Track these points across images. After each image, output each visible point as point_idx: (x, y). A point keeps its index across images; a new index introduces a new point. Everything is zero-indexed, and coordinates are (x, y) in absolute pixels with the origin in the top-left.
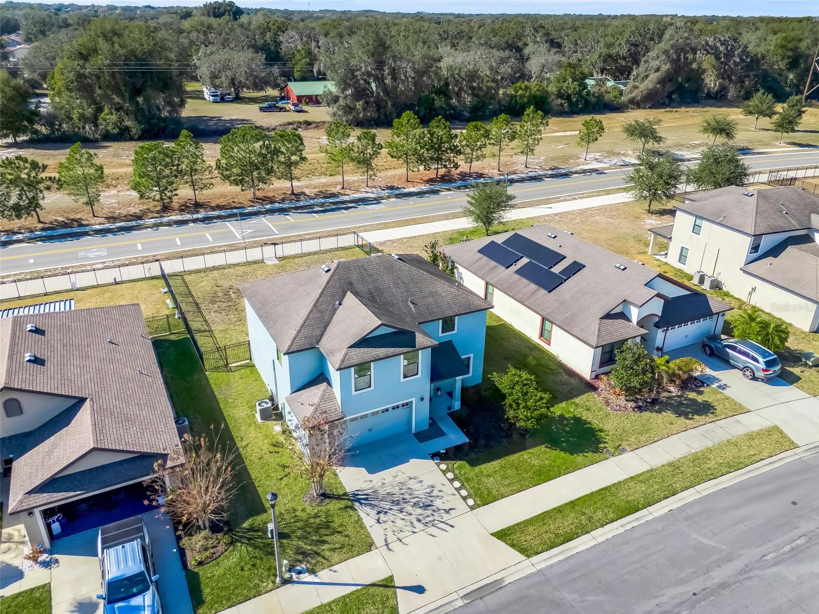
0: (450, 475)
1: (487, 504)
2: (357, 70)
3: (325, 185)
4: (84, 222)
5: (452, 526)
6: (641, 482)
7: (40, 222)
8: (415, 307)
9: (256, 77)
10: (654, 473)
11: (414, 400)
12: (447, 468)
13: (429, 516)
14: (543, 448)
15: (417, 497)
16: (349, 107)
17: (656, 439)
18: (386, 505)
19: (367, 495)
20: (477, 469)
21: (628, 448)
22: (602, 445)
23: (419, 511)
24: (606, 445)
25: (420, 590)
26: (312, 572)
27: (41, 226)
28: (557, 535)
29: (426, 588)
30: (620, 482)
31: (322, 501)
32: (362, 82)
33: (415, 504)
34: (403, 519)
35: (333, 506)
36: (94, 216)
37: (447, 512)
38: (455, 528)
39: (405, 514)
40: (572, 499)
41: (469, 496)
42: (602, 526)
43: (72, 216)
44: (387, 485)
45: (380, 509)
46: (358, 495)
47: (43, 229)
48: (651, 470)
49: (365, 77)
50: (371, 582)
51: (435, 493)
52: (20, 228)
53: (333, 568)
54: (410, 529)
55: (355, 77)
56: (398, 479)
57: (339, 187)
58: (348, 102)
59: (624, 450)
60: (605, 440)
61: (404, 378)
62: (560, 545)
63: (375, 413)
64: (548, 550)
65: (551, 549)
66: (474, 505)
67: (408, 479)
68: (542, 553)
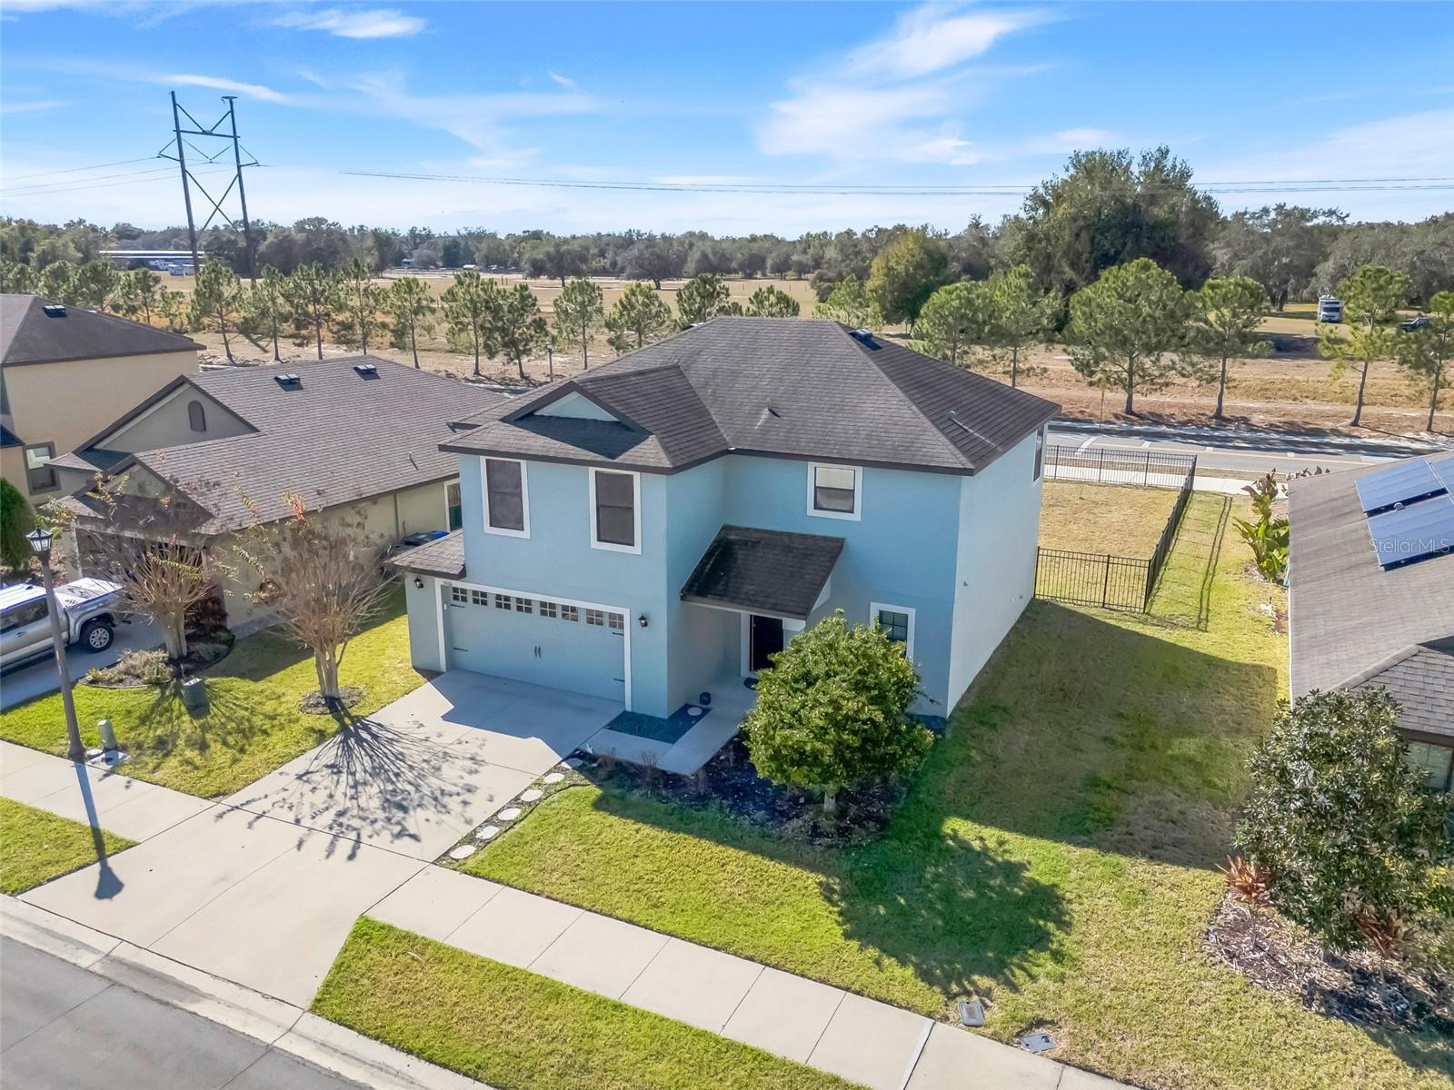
0: (533, 795)
1: (475, 875)
8: (767, 421)
11: (626, 613)
12: (556, 784)
15: (417, 786)
18: (361, 763)
22: (988, 984)
23: (374, 803)
24: (1001, 992)
25: (109, 889)
29: (117, 897)
31: (316, 705)
33: (394, 790)
34: (332, 796)
35: (313, 719)
37: (400, 835)
39: (351, 792)
41: (484, 843)
44: (426, 743)
45: (343, 764)
46: (367, 729)
51: (454, 801)
53: (134, 783)
54: (305, 813)
56: (453, 749)
59: (1036, 1042)
61: (599, 539)
62: (403, 1050)
63: (548, 610)
64: (365, 1035)
65: (377, 1038)
66: (457, 860)
67: (469, 756)
68: (346, 1029)
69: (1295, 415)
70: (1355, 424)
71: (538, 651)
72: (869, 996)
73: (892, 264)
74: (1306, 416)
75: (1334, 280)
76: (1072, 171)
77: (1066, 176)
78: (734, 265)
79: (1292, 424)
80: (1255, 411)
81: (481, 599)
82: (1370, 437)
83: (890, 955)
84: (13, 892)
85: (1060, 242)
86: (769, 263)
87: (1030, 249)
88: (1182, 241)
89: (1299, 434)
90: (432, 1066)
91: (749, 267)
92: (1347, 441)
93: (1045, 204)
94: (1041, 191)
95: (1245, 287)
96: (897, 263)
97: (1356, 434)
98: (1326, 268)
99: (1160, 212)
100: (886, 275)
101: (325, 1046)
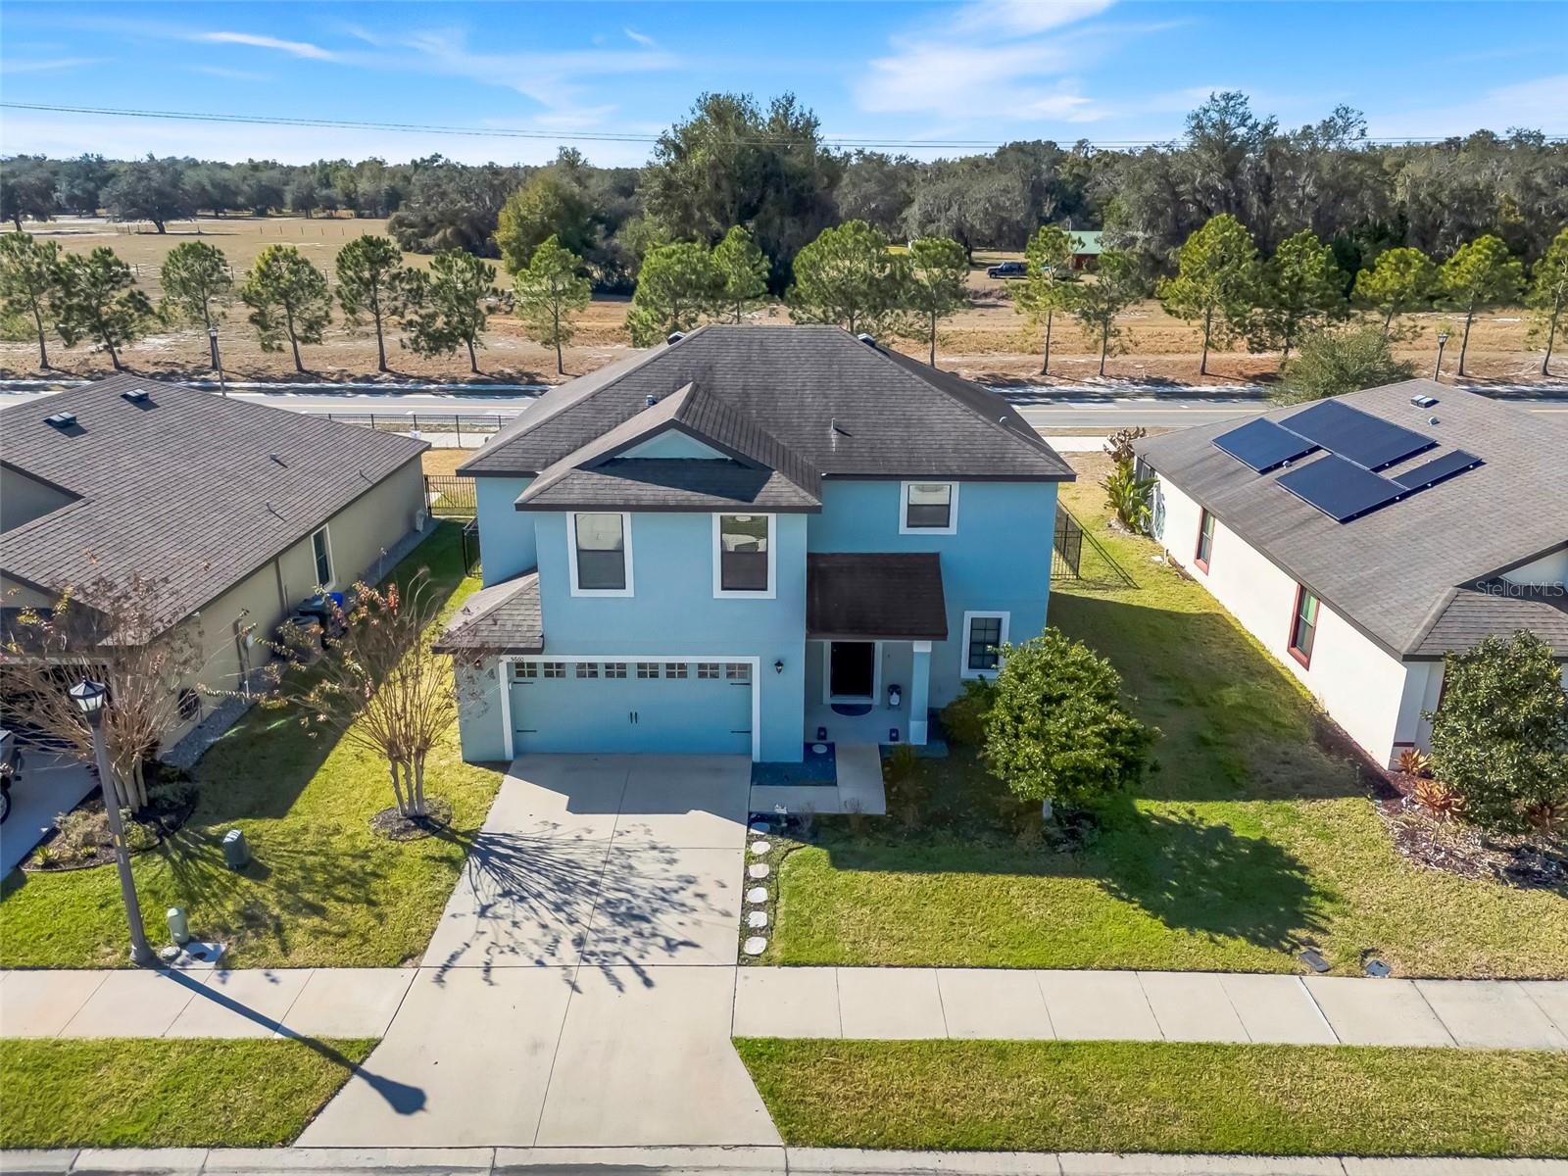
0: (759, 871)
1: (796, 965)
2: (1183, 182)
3: (1013, 366)
4: (539, 379)
5: (648, 983)
6: (1371, 1071)
7: (475, 370)
8: (840, 441)
9: (1003, 220)
10: (1448, 1063)
11: (755, 661)
12: (769, 853)
13: (613, 941)
14: (1090, 886)
15: (629, 891)
16: (1152, 257)
17: (1529, 971)
18: (536, 883)
19: (519, 850)
20: (844, 877)
21: (1397, 967)
22: (1303, 934)
23: (603, 921)
24: (1317, 937)
25: (406, 1099)
26: (225, 964)
27: (474, 376)
28: (938, 1116)
29: (428, 1105)
30: (1287, 1049)
31: (406, 830)
32: (1192, 208)
33: (608, 902)
34: (544, 927)
35: (420, 847)
36: (561, 372)
37: (671, 946)
38: (653, 990)
39: (562, 916)
40: (1072, 1037)
41: (767, 931)
42: (1122, 1150)
43: (527, 369)
44: (585, 843)
45: (515, 888)
46: (499, 843)
47: (472, 382)
48: (1444, 1053)
49: (1199, 197)
50: (312, 1035)
51: (686, 896)
52: (441, 377)
53: (276, 973)
54: (538, 952)
55: (1176, 195)
56: (621, 842)
57: (1038, 370)
58: (1152, 248)
59: (1380, 970)
60: (1323, 923)
61: (724, 588)
62: (920, 1149)
63: (646, 671)
64: (869, 1148)
65: (885, 1147)
66: (758, 955)
67: (647, 846)
68: (844, 1150)
69: (993, 368)
70: (1044, 373)
71: (634, 717)
72: (1235, 972)
73: (524, 213)
74: (1002, 368)
75: (922, 226)
76: (698, 113)
77: (692, 119)
78: (241, 200)
79: (993, 376)
80: (959, 365)
81: (554, 671)
82: (1061, 384)
83: (1219, 932)
84: (283, 1141)
85: (700, 191)
86: (288, 198)
87: (667, 197)
88: (818, 191)
89: (1003, 386)
90: (962, 1154)
91: (261, 203)
92: (1044, 390)
93: (677, 148)
94: (671, 135)
95: (951, 248)
96: (531, 212)
97: (1048, 382)
98: (914, 212)
99: (796, 161)
100: (519, 225)
101: (839, 1172)
